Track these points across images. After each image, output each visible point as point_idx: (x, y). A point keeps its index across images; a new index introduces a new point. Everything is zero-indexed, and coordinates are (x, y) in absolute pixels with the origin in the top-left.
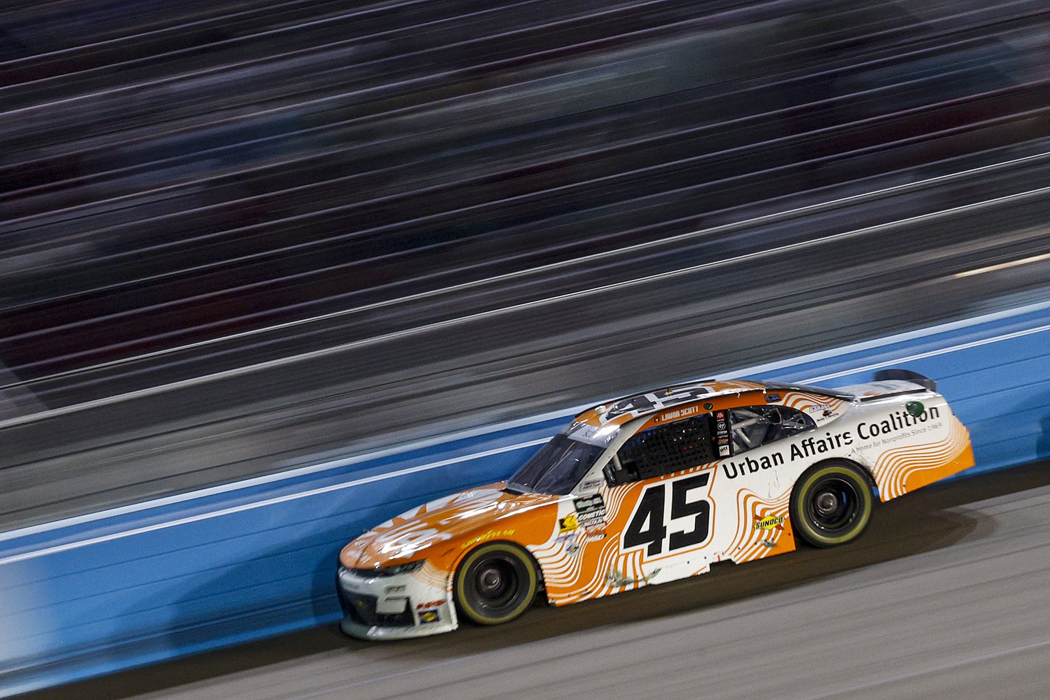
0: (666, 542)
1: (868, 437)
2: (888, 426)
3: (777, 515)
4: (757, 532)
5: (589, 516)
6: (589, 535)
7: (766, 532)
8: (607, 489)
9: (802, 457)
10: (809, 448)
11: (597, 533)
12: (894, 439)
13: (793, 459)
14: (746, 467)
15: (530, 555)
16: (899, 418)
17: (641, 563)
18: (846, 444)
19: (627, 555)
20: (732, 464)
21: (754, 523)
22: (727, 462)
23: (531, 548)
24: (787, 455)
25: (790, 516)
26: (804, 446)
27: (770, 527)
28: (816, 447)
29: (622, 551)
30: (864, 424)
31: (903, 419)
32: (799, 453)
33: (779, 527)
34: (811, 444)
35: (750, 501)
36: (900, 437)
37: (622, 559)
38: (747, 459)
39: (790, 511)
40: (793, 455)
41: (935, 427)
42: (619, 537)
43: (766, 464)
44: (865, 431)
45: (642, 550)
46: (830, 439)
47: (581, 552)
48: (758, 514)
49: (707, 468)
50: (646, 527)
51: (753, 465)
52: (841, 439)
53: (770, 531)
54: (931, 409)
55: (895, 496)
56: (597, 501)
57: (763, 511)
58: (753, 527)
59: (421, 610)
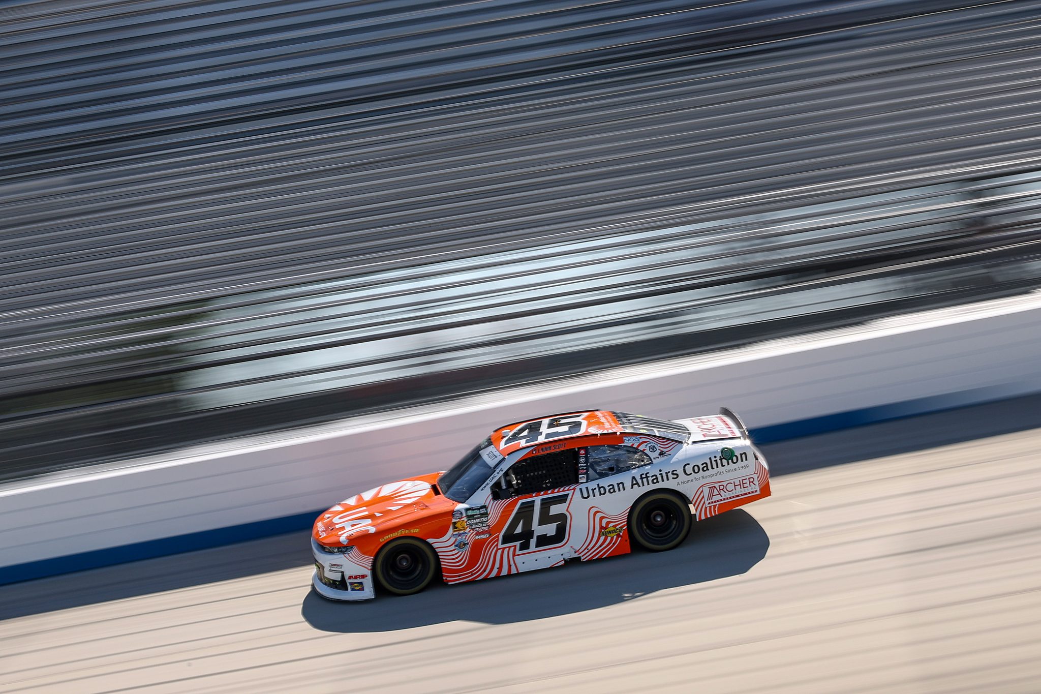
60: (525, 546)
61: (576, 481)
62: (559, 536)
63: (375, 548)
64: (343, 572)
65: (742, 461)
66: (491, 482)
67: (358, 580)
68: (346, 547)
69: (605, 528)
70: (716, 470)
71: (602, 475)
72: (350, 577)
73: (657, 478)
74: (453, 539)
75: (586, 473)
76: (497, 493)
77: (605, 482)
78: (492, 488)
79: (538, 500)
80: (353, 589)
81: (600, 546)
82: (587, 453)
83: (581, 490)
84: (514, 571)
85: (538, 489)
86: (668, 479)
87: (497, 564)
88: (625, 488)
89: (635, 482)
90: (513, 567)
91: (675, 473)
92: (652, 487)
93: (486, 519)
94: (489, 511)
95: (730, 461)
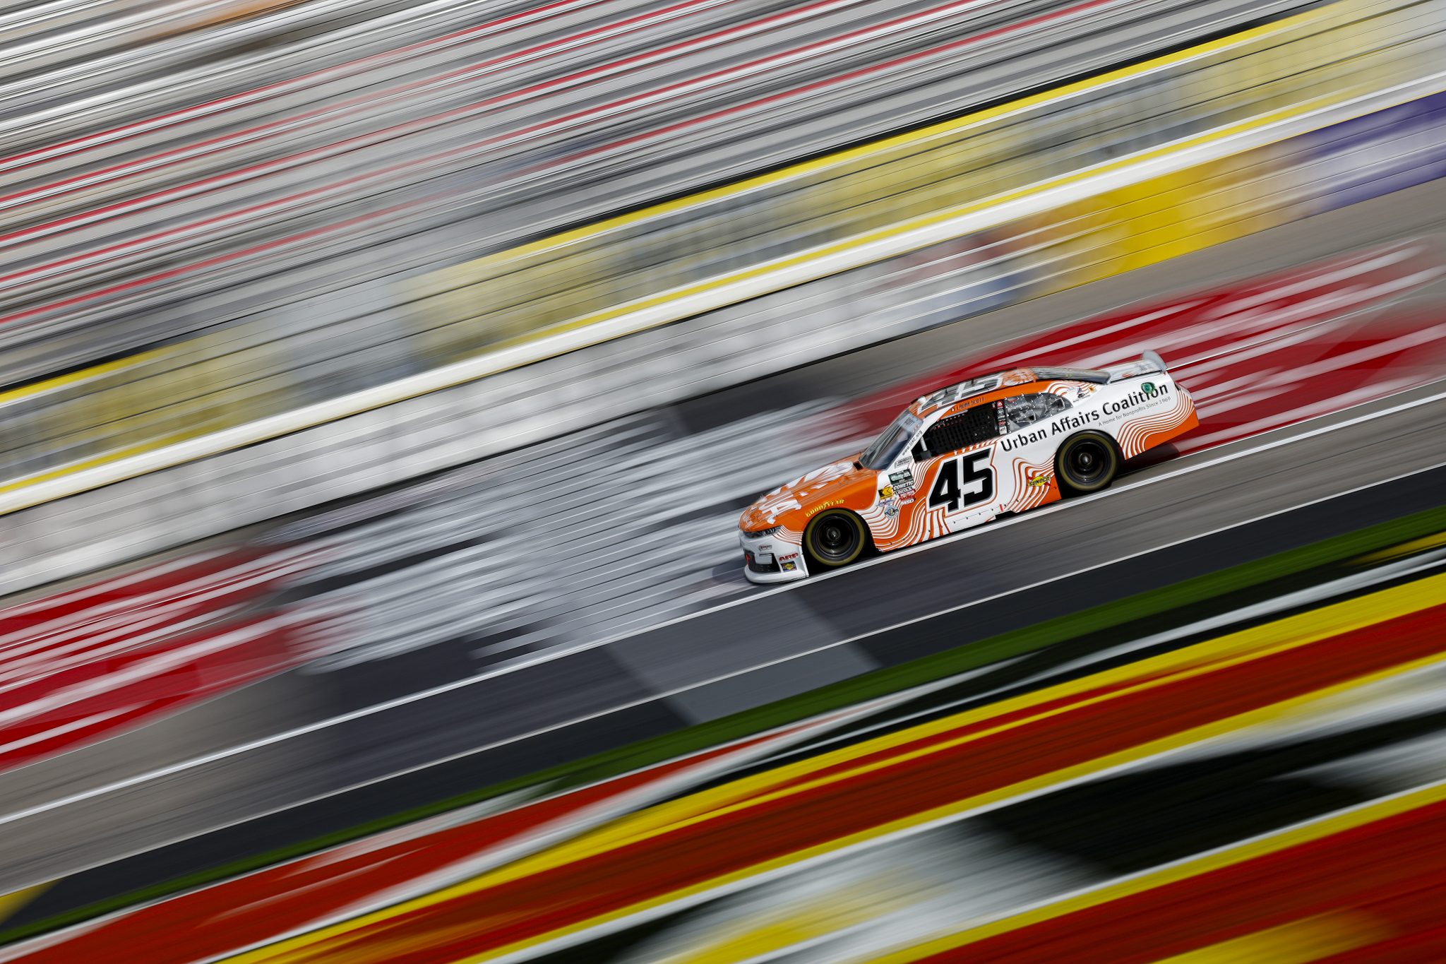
0: (961, 501)
1: (1112, 413)
2: (1127, 403)
3: (1045, 476)
4: (1030, 489)
5: (901, 486)
6: (902, 499)
7: (1037, 488)
8: (915, 465)
9: (1060, 431)
10: (1065, 425)
11: (909, 497)
12: (1133, 413)
13: (1053, 433)
14: (1018, 442)
15: (859, 517)
16: (1135, 397)
17: (944, 516)
18: (1094, 419)
19: (932, 512)
20: (1008, 440)
21: (1027, 482)
22: (1004, 439)
23: (859, 512)
24: (1049, 430)
25: (1055, 475)
26: (1062, 423)
27: (1039, 484)
28: (1071, 423)
29: (928, 509)
30: (1108, 403)
31: (1139, 397)
32: (1058, 429)
33: (1046, 484)
34: (1067, 422)
35: (1023, 467)
36: (1136, 411)
37: (929, 515)
38: (1019, 436)
39: (1054, 471)
40: (1054, 430)
41: (1164, 400)
42: (925, 500)
43: (1034, 438)
44: (1109, 409)
45: (944, 508)
46: (1081, 417)
47: (898, 513)
48: (1030, 475)
49: (990, 444)
50: (945, 491)
51: (1024, 440)
52: (1090, 416)
53: (1040, 487)
54: (1160, 388)
55: (1136, 454)
56: (907, 474)
57: (1034, 473)
58: (1027, 485)
59: (783, 561)
60: (953, 506)
61: (997, 434)
62: (987, 492)
63: (803, 524)
64: (773, 555)
65: (1162, 393)
66: (911, 445)
67: (790, 560)
68: (774, 528)
69: (1031, 478)
70: (1137, 406)
71: (1023, 424)
72: (781, 558)
73: (1077, 422)
74: (880, 509)
75: (1006, 425)
76: (918, 454)
77: (1026, 432)
78: (914, 451)
79: (959, 457)
80: (785, 570)
81: (1030, 496)
82: (1004, 406)
83: (1002, 442)
84: (945, 532)
85: (958, 447)
86: (1088, 420)
87: (928, 527)
88: (1047, 435)
89: (1055, 428)
90: (944, 528)
91: (1095, 413)
92: (1074, 430)
93: (910, 483)
94: (913, 475)
95: (1150, 395)
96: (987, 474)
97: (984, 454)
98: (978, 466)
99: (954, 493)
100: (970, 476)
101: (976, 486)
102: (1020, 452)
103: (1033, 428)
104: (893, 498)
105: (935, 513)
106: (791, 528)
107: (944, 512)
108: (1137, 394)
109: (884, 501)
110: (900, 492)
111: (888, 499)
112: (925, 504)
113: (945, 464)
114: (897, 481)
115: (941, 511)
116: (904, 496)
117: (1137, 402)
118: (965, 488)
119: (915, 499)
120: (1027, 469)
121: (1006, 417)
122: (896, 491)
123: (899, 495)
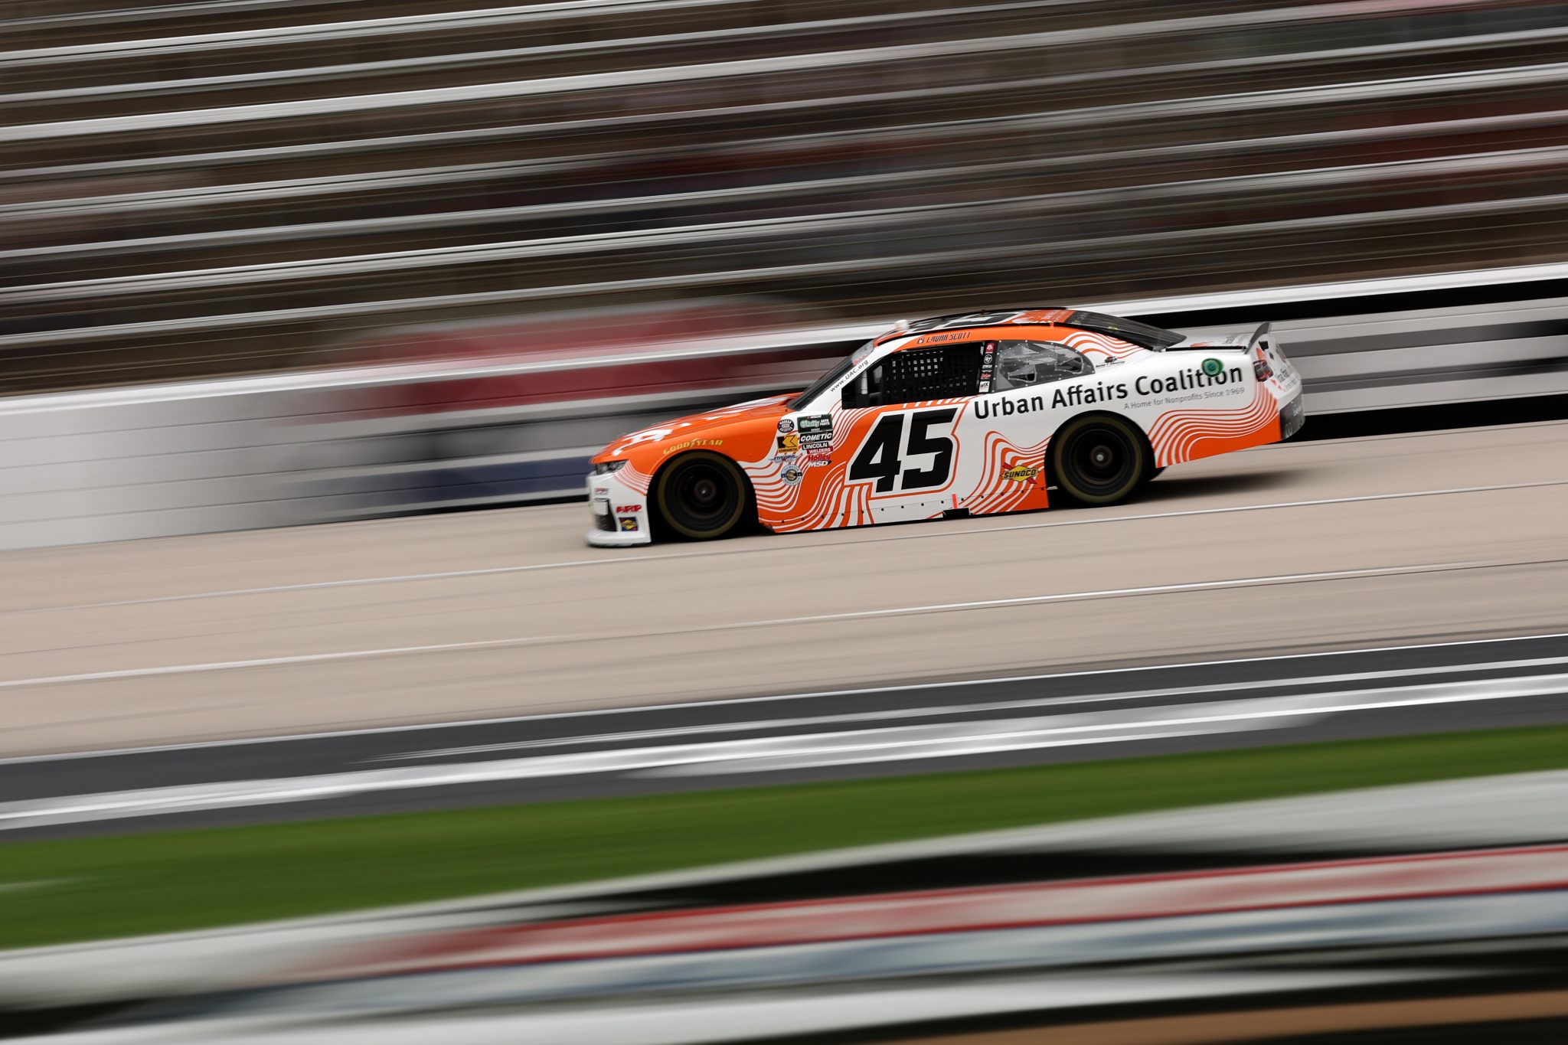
0: (898, 480)
1: (1147, 393)
2: (1174, 383)
3: (1030, 466)
4: (1005, 482)
5: (813, 438)
6: (811, 459)
7: (1015, 484)
8: (841, 410)
9: (1065, 405)
10: (1074, 396)
11: (821, 458)
12: (1182, 400)
13: (1054, 407)
14: (999, 409)
15: (742, 471)
16: (1190, 376)
17: (868, 498)
18: (1119, 397)
19: (852, 487)
20: (986, 402)
21: (1002, 472)
22: (981, 400)
23: (743, 464)
24: (1048, 402)
25: (1046, 469)
26: (1070, 393)
27: (1020, 478)
28: (1083, 395)
29: (848, 482)
30: (1145, 377)
31: (1195, 379)
32: (1062, 401)
33: (1030, 480)
34: (1078, 392)
35: (1000, 447)
36: (1187, 398)
37: (846, 491)
38: (1004, 399)
39: (1045, 464)
40: (1055, 402)
41: (1234, 391)
42: (845, 466)
43: (1023, 407)
44: (1145, 385)
45: (871, 484)
46: (1100, 389)
47: (800, 478)
48: (1008, 461)
49: (958, 403)
50: (877, 459)
51: (1008, 407)
52: (1114, 391)
53: (1020, 483)
55: (1174, 464)
56: (825, 422)
57: (1015, 459)
58: (1001, 475)
59: (623, 515)
60: (885, 486)
61: (975, 392)
62: (939, 475)
63: (653, 467)
64: (609, 501)
65: (1233, 381)
66: (846, 380)
67: (630, 514)
68: (617, 464)
69: (1010, 467)
70: (1189, 392)
72: (619, 509)
73: (1093, 395)
74: (775, 466)
75: (991, 380)
76: (851, 397)
77: (1014, 395)
78: (844, 390)
79: (908, 412)
80: (623, 529)
81: (1002, 494)
82: (995, 351)
83: (976, 404)
84: (867, 521)
85: (911, 398)
86: (1110, 398)
87: (842, 509)
88: (1044, 406)
89: (1058, 398)
90: (866, 515)
91: (1122, 388)
92: (1085, 407)
93: (827, 436)
94: (833, 425)
95: (1213, 379)
96: (943, 448)
97: (946, 416)
98: (934, 432)
99: (890, 465)
100: (919, 445)
101: (925, 462)
102: (998, 423)
103: (1028, 392)
104: (797, 454)
105: (857, 489)
106: (640, 468)
107: (869, 490)
108: (1193, 373)
109: (782, 454)
110: (809, 447)
111: (790, 453)
112: (844, 473)
113: (884, 418)
114: (809, 429)
115: (865, 488)
116: (815, 453)
117: (1192, 387)
118: (908, 461)
119: (830, 462)
120: (1005, 451)
121: (993, 368)
122: (804, 444)
123: (808, 450)
